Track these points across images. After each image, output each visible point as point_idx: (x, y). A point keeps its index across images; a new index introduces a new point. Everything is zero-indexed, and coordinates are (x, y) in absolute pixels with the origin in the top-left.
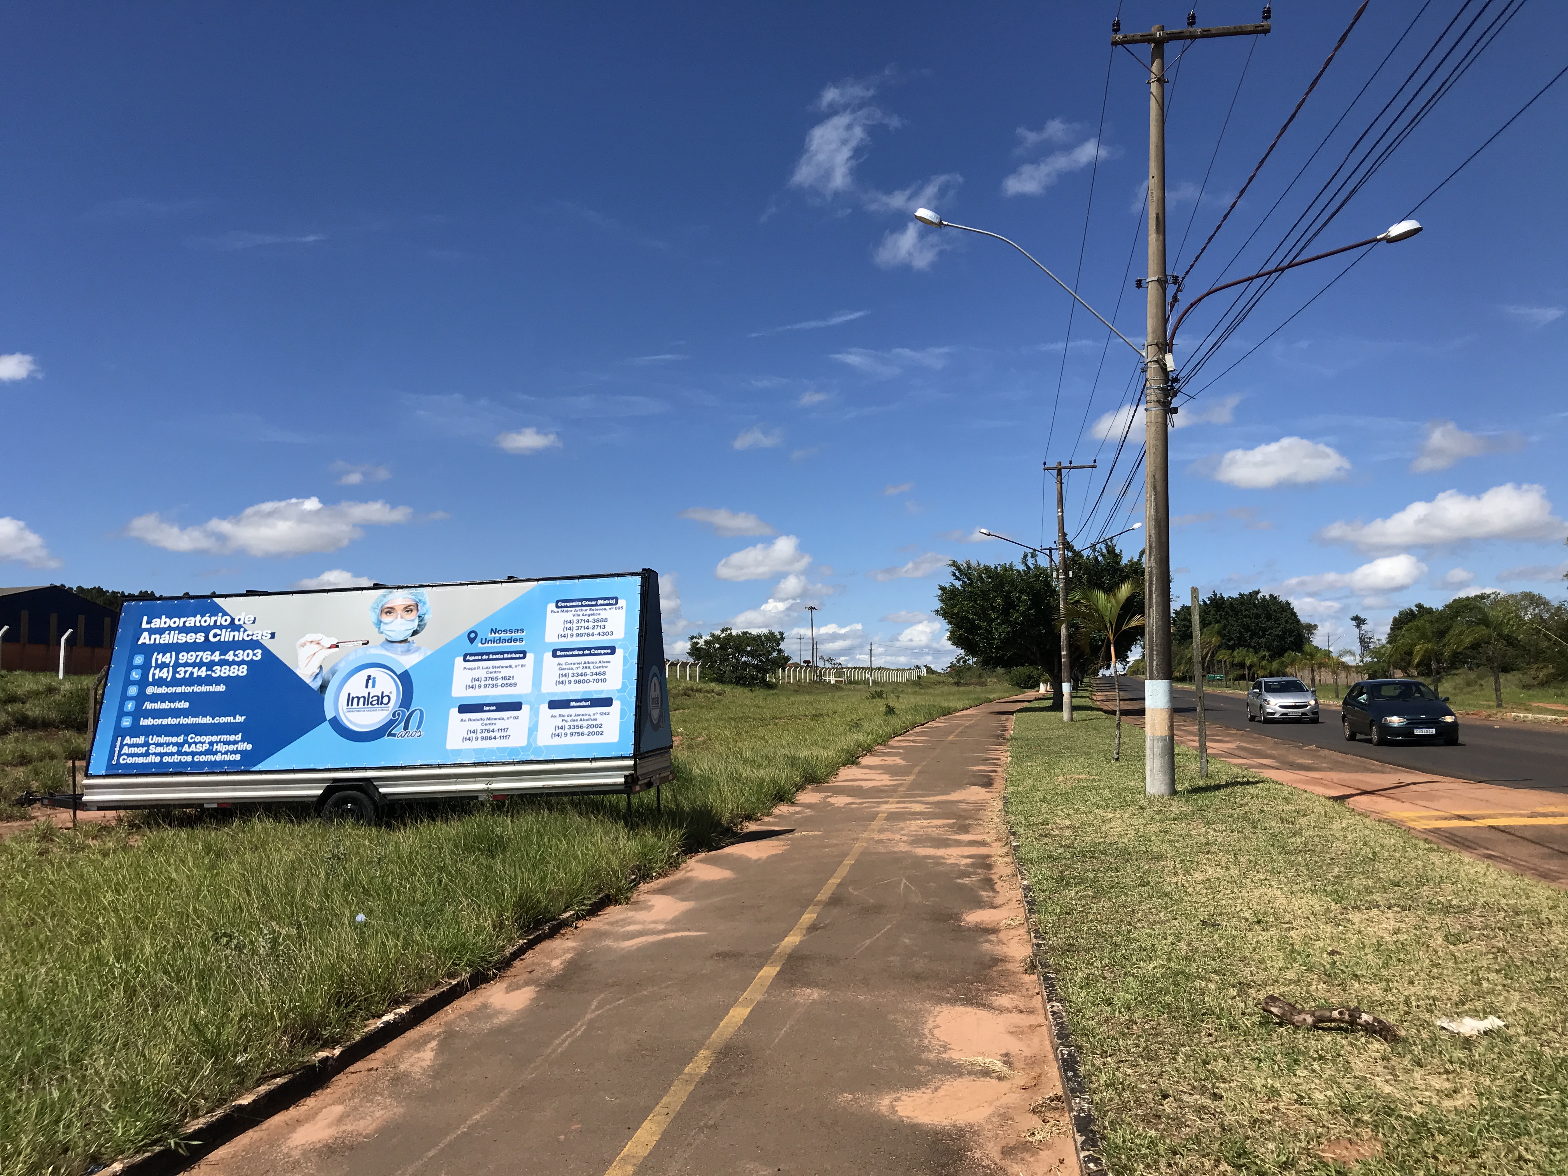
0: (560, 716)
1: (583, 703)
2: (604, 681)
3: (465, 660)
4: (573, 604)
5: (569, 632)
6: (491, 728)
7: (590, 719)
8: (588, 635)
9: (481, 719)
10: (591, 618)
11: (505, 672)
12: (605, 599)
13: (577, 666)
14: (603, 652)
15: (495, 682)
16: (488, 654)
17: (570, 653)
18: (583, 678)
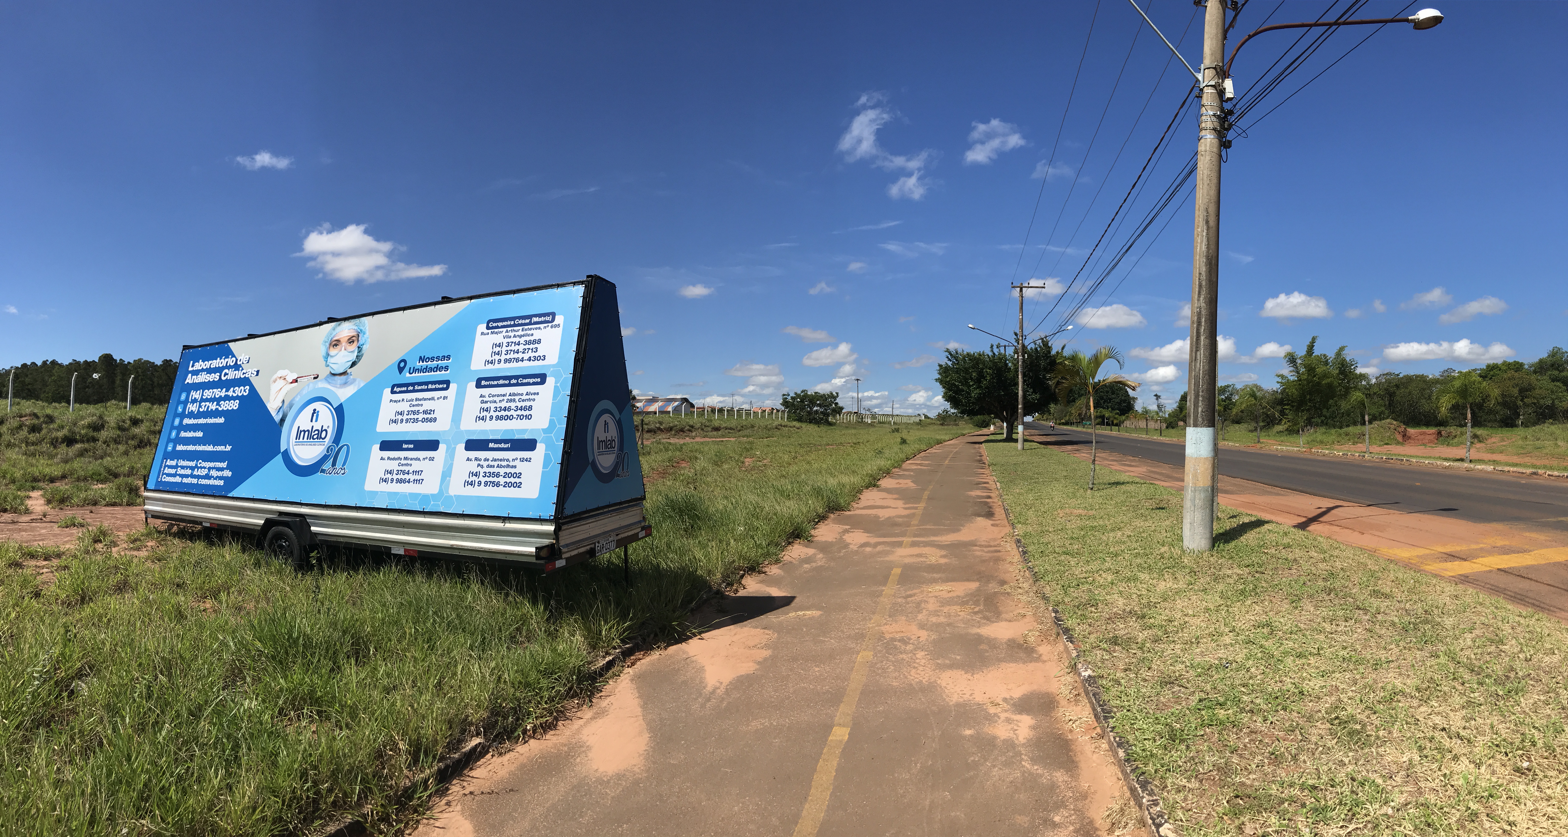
0: (476, 459)
1: (503, 445)
2: (529, 417)
3: (393, 392)
4: (505, 323)
5: (497, 357)
6: (406, 468)
7: (508, 466)
8: (517, 360)
9: (399, 459)
10: (522, 340)
11: (427, 406)
12: (540, 316)
13: (501, 398)
14: (531, 381)
15: (416, 417)
16: (413, 385)
17: (495, 383)
18: (507, 413)
